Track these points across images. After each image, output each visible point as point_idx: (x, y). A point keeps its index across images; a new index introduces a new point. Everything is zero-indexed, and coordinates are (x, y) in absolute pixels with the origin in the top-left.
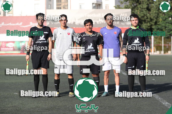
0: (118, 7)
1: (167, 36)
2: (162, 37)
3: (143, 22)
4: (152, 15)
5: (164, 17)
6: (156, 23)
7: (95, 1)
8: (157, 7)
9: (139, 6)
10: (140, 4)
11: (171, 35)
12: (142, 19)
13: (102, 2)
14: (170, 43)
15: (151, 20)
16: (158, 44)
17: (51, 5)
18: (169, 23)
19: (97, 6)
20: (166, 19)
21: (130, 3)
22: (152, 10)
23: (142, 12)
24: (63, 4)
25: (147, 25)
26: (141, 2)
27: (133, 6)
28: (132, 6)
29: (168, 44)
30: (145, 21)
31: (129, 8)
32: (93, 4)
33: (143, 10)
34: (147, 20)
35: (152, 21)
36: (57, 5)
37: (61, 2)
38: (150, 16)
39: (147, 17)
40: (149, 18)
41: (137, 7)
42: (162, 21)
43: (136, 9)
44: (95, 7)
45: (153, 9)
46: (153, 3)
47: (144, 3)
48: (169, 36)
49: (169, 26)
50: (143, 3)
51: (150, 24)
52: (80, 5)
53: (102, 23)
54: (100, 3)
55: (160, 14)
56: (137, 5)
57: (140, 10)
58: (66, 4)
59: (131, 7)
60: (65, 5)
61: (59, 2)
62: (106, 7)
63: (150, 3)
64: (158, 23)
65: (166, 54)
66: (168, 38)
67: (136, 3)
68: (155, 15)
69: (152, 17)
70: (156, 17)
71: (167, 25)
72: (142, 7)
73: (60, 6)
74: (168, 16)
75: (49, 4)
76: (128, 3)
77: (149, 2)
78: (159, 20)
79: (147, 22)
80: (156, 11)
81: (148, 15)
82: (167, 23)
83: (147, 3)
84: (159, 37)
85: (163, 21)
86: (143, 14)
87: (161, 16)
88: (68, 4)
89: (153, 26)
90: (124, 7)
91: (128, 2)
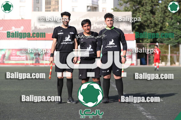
0: (116, 10)
1: (174, 44)
2: (168, 45)
3: (146, 28)
4: (156, 19)
5: (170, 22)
6: (161, 29)
7: (90, 4)
8: (162, 10)
9: (141, 9)
10: (142, 6)
11: (179, 43)
12: (145, 24)
13: (98, 5)
14: (178, 53)
15: (156, 25)
16: (164, 53)
17: (38, 8)
18: (177, 28)
19: (93, 9)
20: (173, 24)
21: (130, 5)
22: (156, 13)
23: (144, 16)
24: (53, 7)
25: (150, 31)
26: (143, 3)
27: (134, 8)
28: (132, 8)
29: (176, 54)
30: (148, 26)
31: (129, 11)
32: (88, 6)
33: (146, 13)
34: (150, 24)
35: (156, 27)
36: (46, 8)
37: (50, 4)
38: (154, 20)
39: (150, 22)
40: (153, 22)
41: (139, 10)
42: (168, 26)
43: (137, 12)
44: (90, 10)
45: (158, 13)
46: (158, 5)
47: (148, 5)
48: (177, 43)
49: (177, 32)
50: (146, 5)
51: (154, 29)
52: (73, 8)
53: (97, 28)
54: (96, 6)
55: (166, 18)
56: (138, 8)
57: (142, 13)
58: (56, 7)
59: (132, 10)
60: (55, 9)
61: (48, 4)
62: (103, 10)
63: (155, 5)
64: (164, 29)
65: (173, 66)
66: (176, 47)
67: (138, 5)
68: (161, 19)
69: (157, 22)
70: (161, 21)
71: (175, 30)
72: (145, 10)
73: (50, 9)
74: (176, 20)
75: (37, 7)
76: (128, 5)
77: (153, 4)
78: (165, 26)
79: (150, 27)
80: (162, 14)
81: (152, 19)
82: (175, 29)
83: (151, 5)
84: (165, 46)
85: (170, 27)
86: (146, 18)
87: (168, 21)
88: (58, 7)
89: (158, 32)
90: (123, 9)
91: (128, 3)
